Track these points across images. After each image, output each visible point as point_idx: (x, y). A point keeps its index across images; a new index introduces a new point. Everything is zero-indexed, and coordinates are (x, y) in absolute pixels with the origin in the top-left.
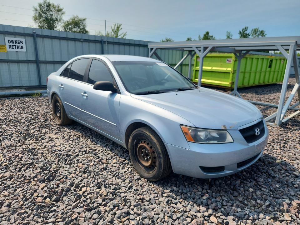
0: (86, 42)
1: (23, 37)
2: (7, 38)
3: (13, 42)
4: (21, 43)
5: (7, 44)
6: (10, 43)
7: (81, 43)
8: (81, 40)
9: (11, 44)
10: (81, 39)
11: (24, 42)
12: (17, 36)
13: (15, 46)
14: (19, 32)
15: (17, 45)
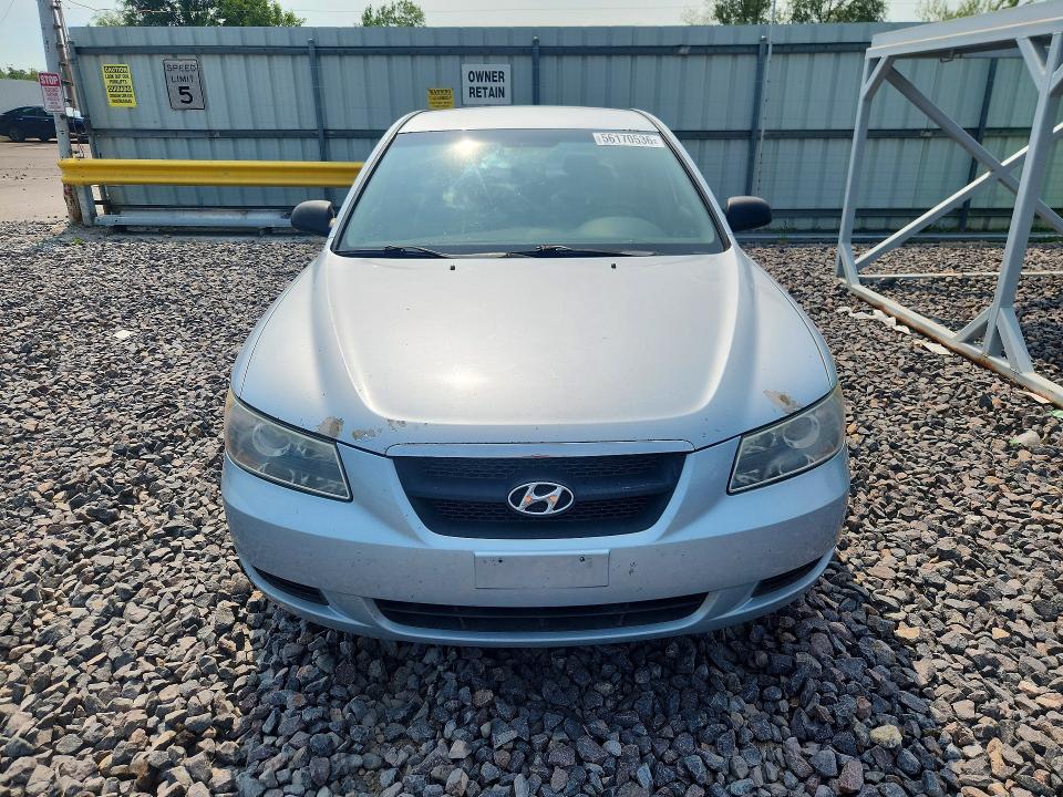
0: (700, 54)
1: (506, 58)
2: (467, 68)
3: (480, 77)
4: (500, 77)
5: (467, 84)
6: (471, 81)
7: (679, 59)
8: (682, 51)
9: (475, 84)
10: (680, 46)
11: (507, 77)
12: (491, 58)
13: (485, 89)
14: (497, 44)
15: (489, 84)
